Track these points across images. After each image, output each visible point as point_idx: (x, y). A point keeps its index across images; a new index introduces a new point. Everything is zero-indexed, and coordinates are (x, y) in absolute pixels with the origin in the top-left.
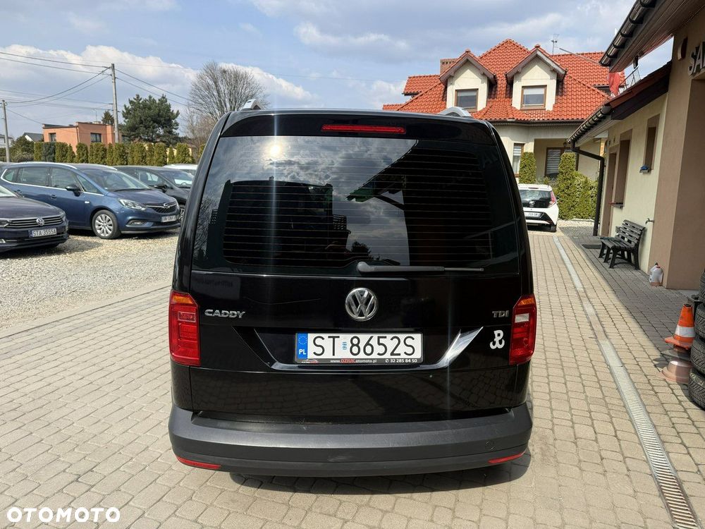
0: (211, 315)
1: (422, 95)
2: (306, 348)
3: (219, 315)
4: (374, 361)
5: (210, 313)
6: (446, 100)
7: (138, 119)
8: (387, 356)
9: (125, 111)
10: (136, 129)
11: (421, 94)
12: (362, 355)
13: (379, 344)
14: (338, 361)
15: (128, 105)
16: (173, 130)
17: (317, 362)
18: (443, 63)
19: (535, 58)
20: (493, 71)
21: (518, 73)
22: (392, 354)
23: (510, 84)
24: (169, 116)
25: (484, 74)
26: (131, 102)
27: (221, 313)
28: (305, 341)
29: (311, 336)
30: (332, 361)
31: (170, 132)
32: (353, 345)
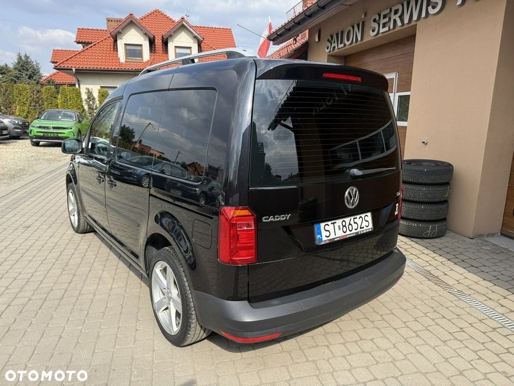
0: (267, 221)
1: (95, 45)
2: (320, 234)
3: (273, 220)
4: (355, 234)
5: (266, 219)
6: (117, 51)
8: (359, 230)
11: (95, 43)
12: (348, 232)
13: (355, 223)
14: (338, 239)
17: (328, 242)
18: (109, 21)
19: (182, 26)
20: (153, 33)
21: (171, 36)
22: (361, 228)
23: (165, 43)
25: (146, 34)
27: (274, 218)
28: (319, 229)
29: (322, 225)
30: (336, 240)
32: (343, 226)
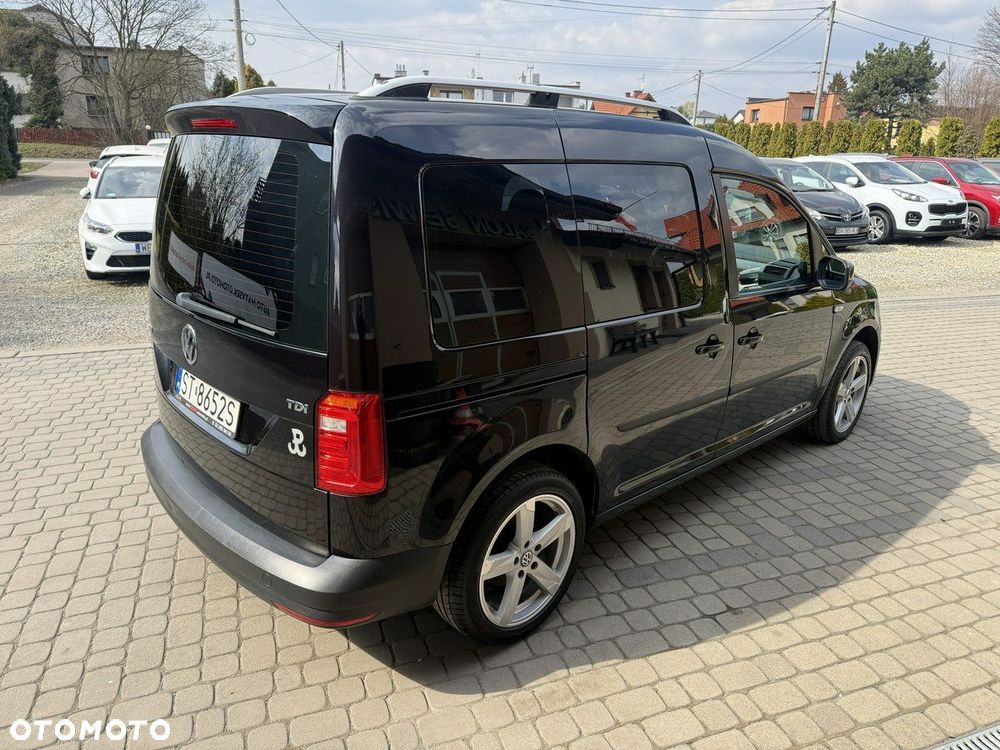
2: (180, 381)
4: (206, 419)
7: (872, 83)
9: (856, 71)
10: (865, 97)
12: (202, 408)
13: (213, 400)
14: (189, 406)
15: (864, 62)
16: (929, 96)
17: (180, 400)
22: (218, 417)
24: (925, 74)
26: (868, 56)
29: (184, 371)
30: (186, 404)
31: (922, 100)
32: (200, 393)
